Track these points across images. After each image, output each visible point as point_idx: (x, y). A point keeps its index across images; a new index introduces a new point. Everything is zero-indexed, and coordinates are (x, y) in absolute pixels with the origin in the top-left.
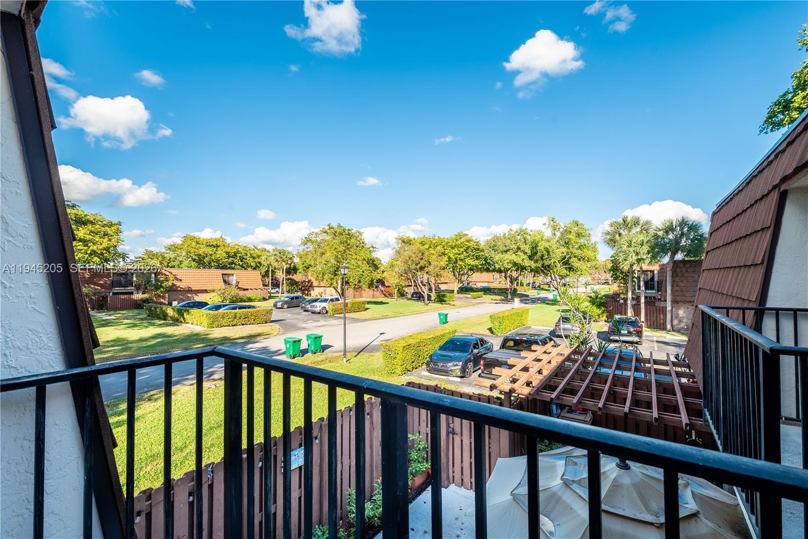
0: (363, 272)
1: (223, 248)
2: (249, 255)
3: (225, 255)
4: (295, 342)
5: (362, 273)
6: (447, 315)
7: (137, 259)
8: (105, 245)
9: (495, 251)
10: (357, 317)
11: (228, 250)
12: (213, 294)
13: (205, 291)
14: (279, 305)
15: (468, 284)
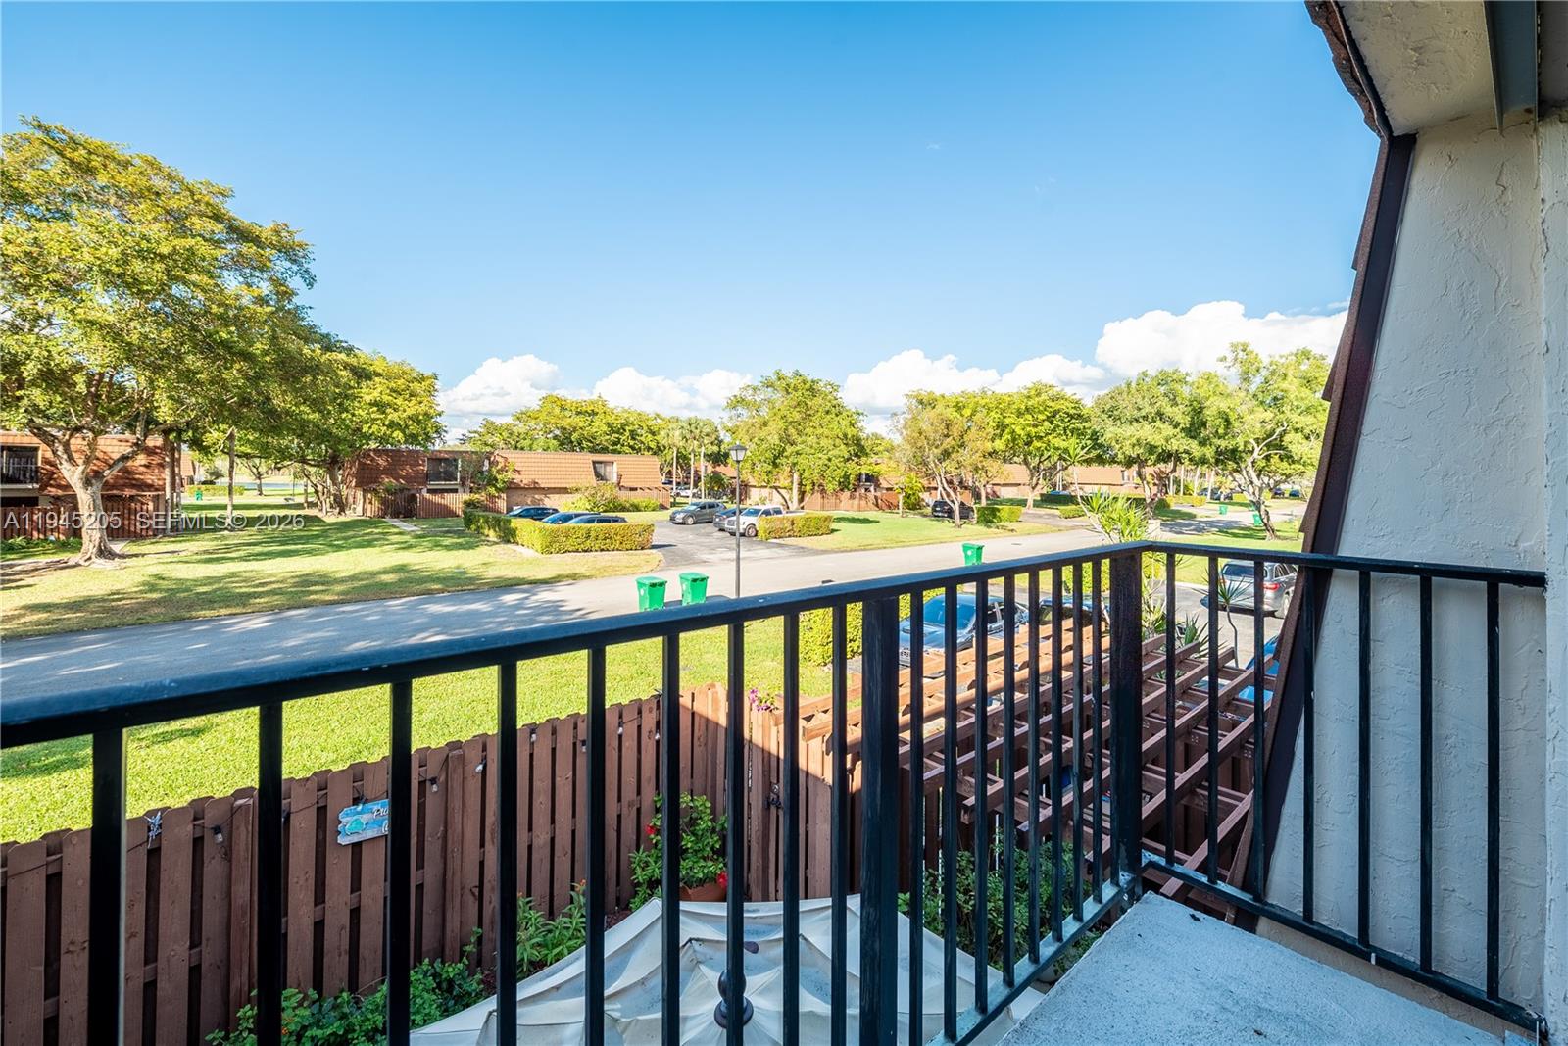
0: (830, 460)
1: (602, 415)
2: (645, 428)
3: (605, 428)
4: (653, 585)
5: (827, 462)
6: (980, 548)
7: (473, 435)
8: (410, 412)
9: (1115, 420)
10: (809, 546)
11: (611, 420)
12: (577, 496)
13: (564, 491)
14: (679, 517)
15: (1065, 487)
